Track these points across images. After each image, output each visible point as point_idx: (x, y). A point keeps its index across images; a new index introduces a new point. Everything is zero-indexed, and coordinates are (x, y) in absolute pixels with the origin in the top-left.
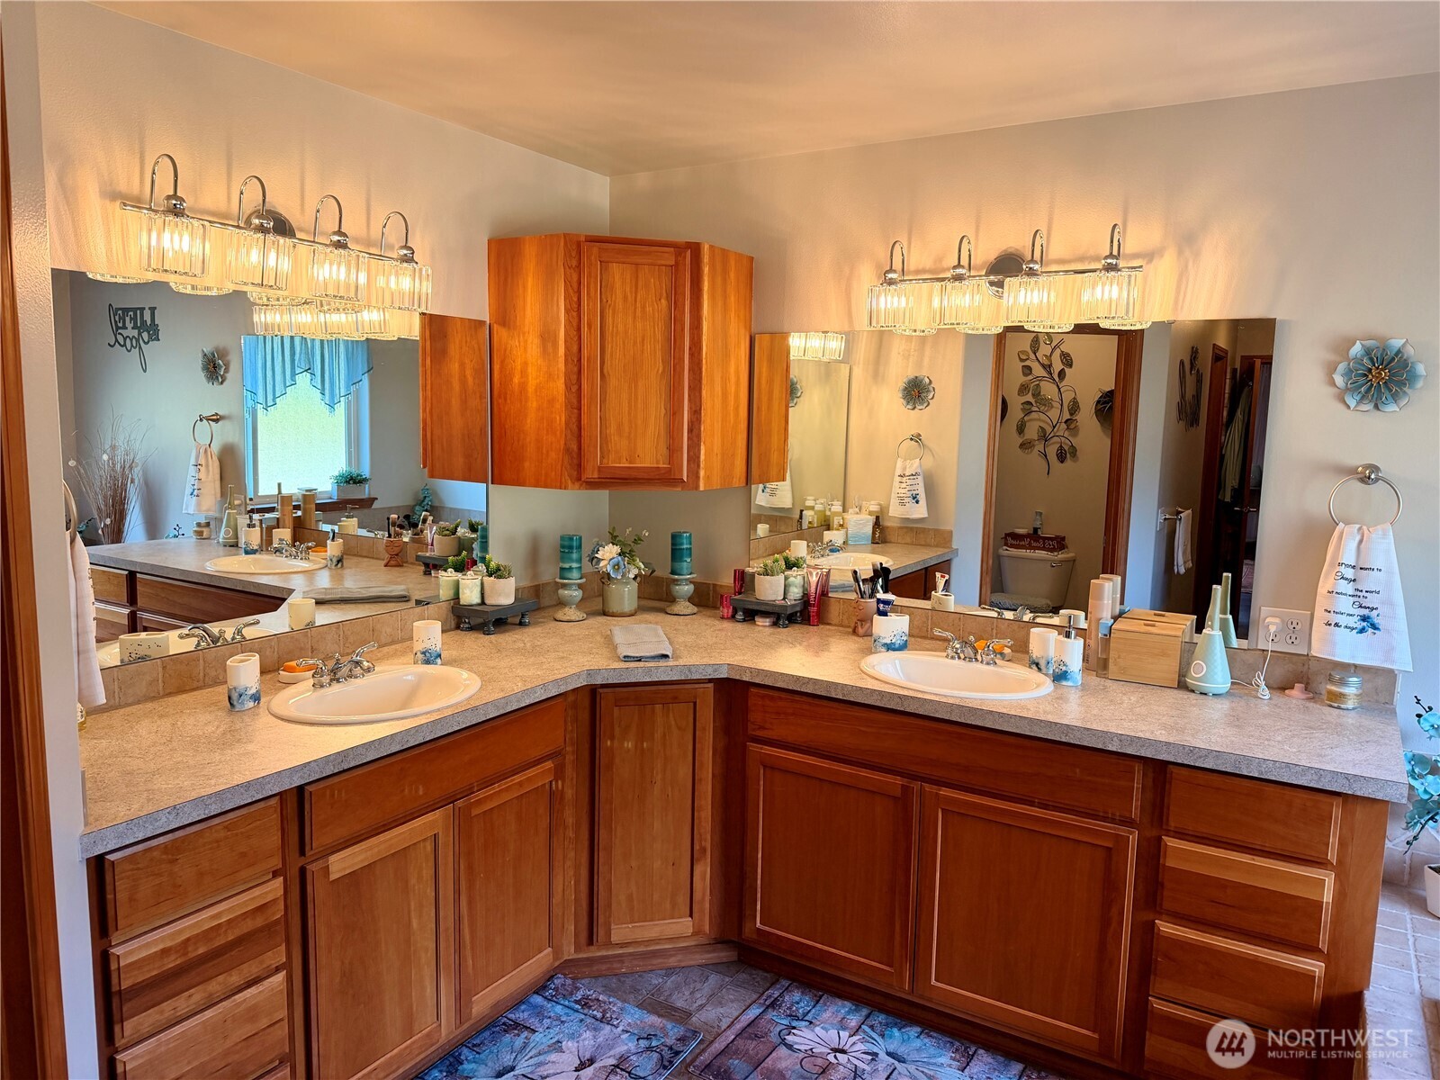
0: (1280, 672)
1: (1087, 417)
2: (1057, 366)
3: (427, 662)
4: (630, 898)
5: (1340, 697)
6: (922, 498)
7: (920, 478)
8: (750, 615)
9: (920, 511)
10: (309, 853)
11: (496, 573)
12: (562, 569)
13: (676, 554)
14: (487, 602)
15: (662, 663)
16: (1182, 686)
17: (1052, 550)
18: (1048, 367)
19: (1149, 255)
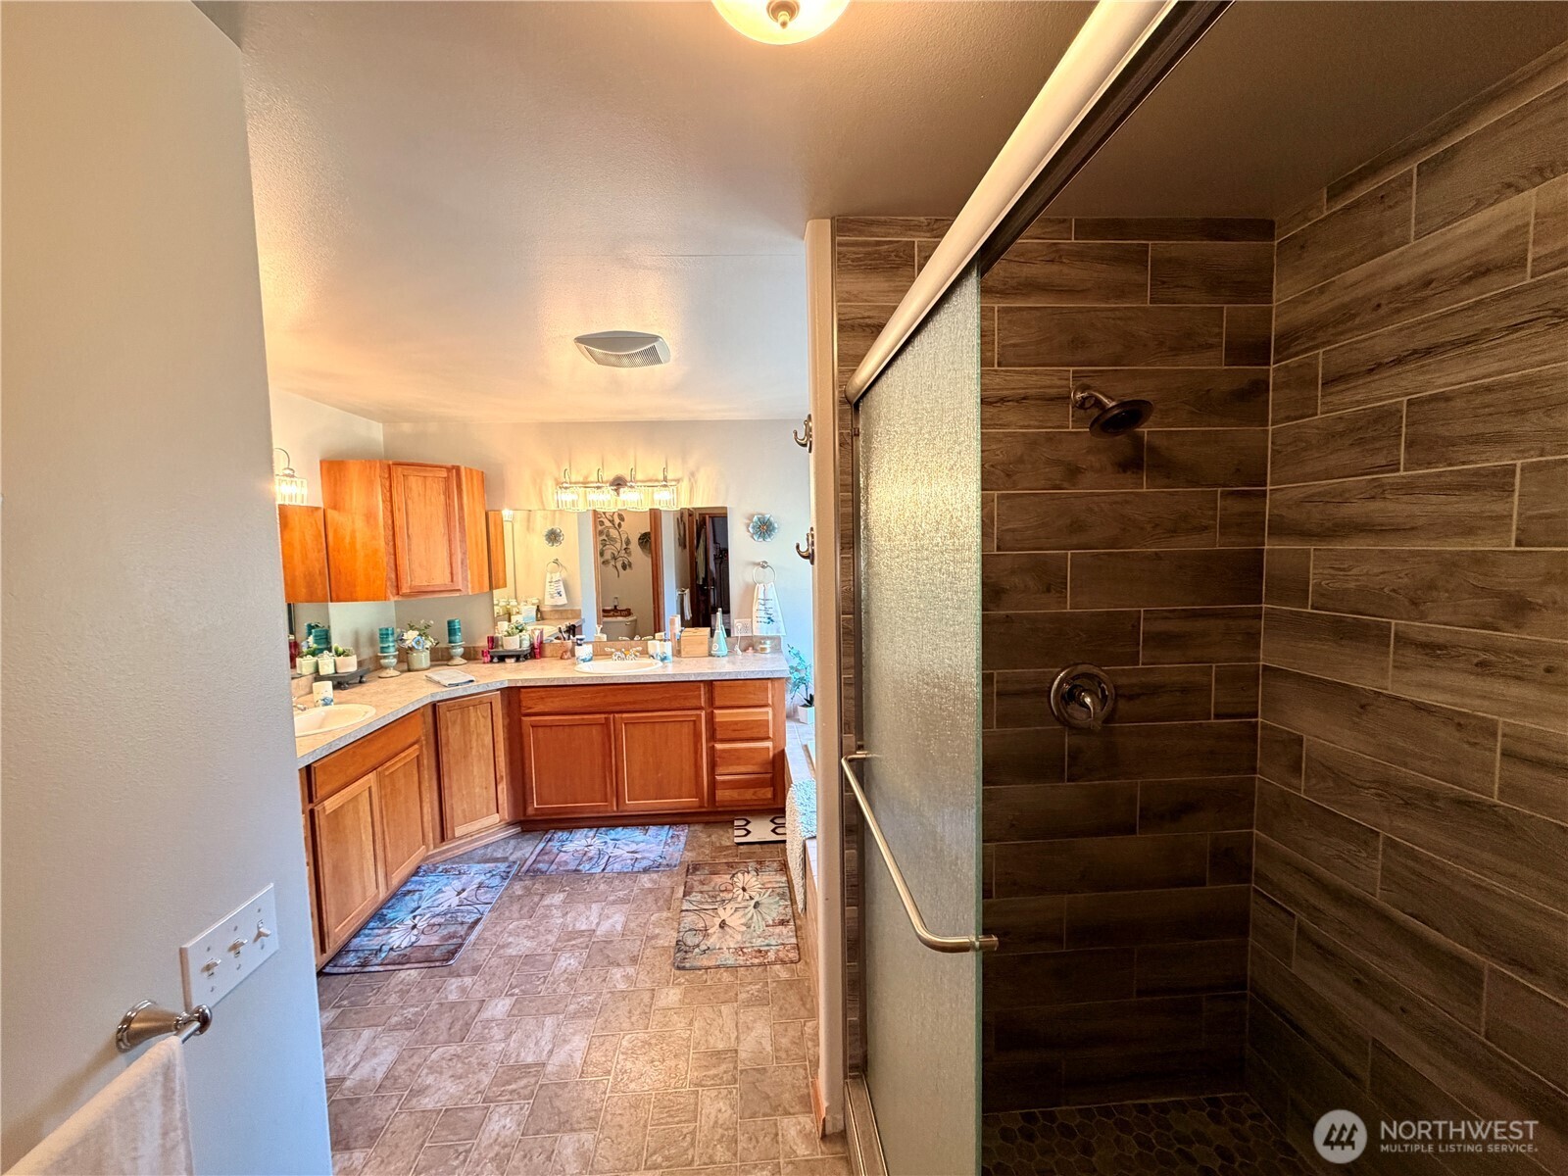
0: (744, 644)
1: (635, 546)
2: (617, 521)
3: (326, 704)
4: (464, 811)
5: (763, 649)
6: (563, 593)
7: (561, 583)
8: (502, 659)
9: (563, 600)
10: (315, 800)
11: (344, 654)
12: (382, 648)
13: (452, 631)
14: (339, 671)
15: (471, 684)
16: (710, 655)
17: (625, 616)
18: (612, 521)
19: (678, 481)
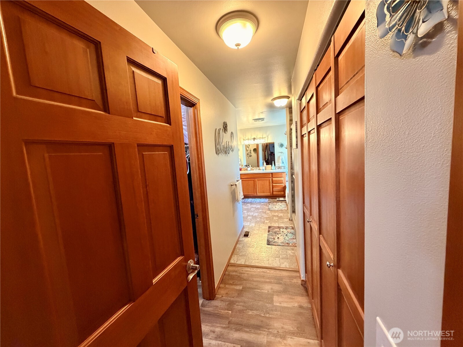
0: (278, 167)
5: (282, 169)
19: (265, 138)
